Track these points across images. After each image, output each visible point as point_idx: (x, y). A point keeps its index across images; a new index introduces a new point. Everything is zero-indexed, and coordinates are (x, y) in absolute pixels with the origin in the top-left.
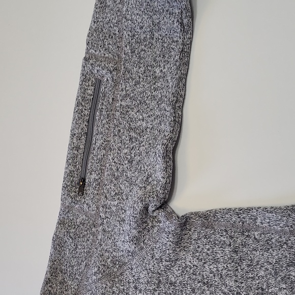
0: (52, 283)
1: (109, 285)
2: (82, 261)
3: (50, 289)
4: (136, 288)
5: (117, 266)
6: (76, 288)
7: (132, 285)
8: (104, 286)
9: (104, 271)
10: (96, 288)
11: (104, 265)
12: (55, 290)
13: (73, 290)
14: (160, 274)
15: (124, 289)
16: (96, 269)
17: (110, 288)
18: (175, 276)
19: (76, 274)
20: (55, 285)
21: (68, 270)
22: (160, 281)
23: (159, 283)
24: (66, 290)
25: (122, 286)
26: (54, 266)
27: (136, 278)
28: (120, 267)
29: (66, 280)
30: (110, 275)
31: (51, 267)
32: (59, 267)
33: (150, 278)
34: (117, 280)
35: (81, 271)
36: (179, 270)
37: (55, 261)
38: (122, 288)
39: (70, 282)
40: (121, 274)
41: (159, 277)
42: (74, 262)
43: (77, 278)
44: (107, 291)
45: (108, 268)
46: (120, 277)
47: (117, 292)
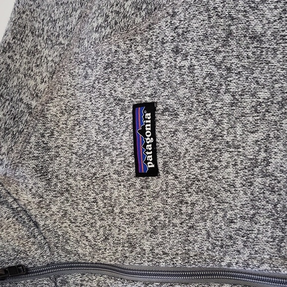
0: (14, 51)
1: (123, 47)
2: (74, 10)
3: (9, 61)
4: (176, 51)
5: (143, 14)
6: (57, 60)
7: (169, 47)
8: (114, 48)
9: (116, 23)
10: (97, 53)
11: (118, 13)
12: (18, 65)
13: (50, 64)
14: (233, 19)
15: (150, 56)
16: (101, 20)
17: (124, 53)
18: (265, 21)
19: (59, 35)
20: (18, 57)
21: (46, 28)
22: (230, 34)
23: (227, 37)
24: (38, 66)
25: (148, 50)
26: (20, 21)
27: (180, 31)
28: (149, 13)
29: (39, 47)
30: (127, 28)
31: (15, 23)
32: (29, 24)
33: (212, 27)
34: (138, 38)
35: (69, 28)
36: (276, 8)
37: (24, 12)
38: (148, 53)
39: (47, 51)
40: (150, 27)
41: (230, 25)
42: (58, 13)
43: (61, 44)
44: (118, 59)
45: (125, 17)
46: (146, 34)
47: (137, 62)
